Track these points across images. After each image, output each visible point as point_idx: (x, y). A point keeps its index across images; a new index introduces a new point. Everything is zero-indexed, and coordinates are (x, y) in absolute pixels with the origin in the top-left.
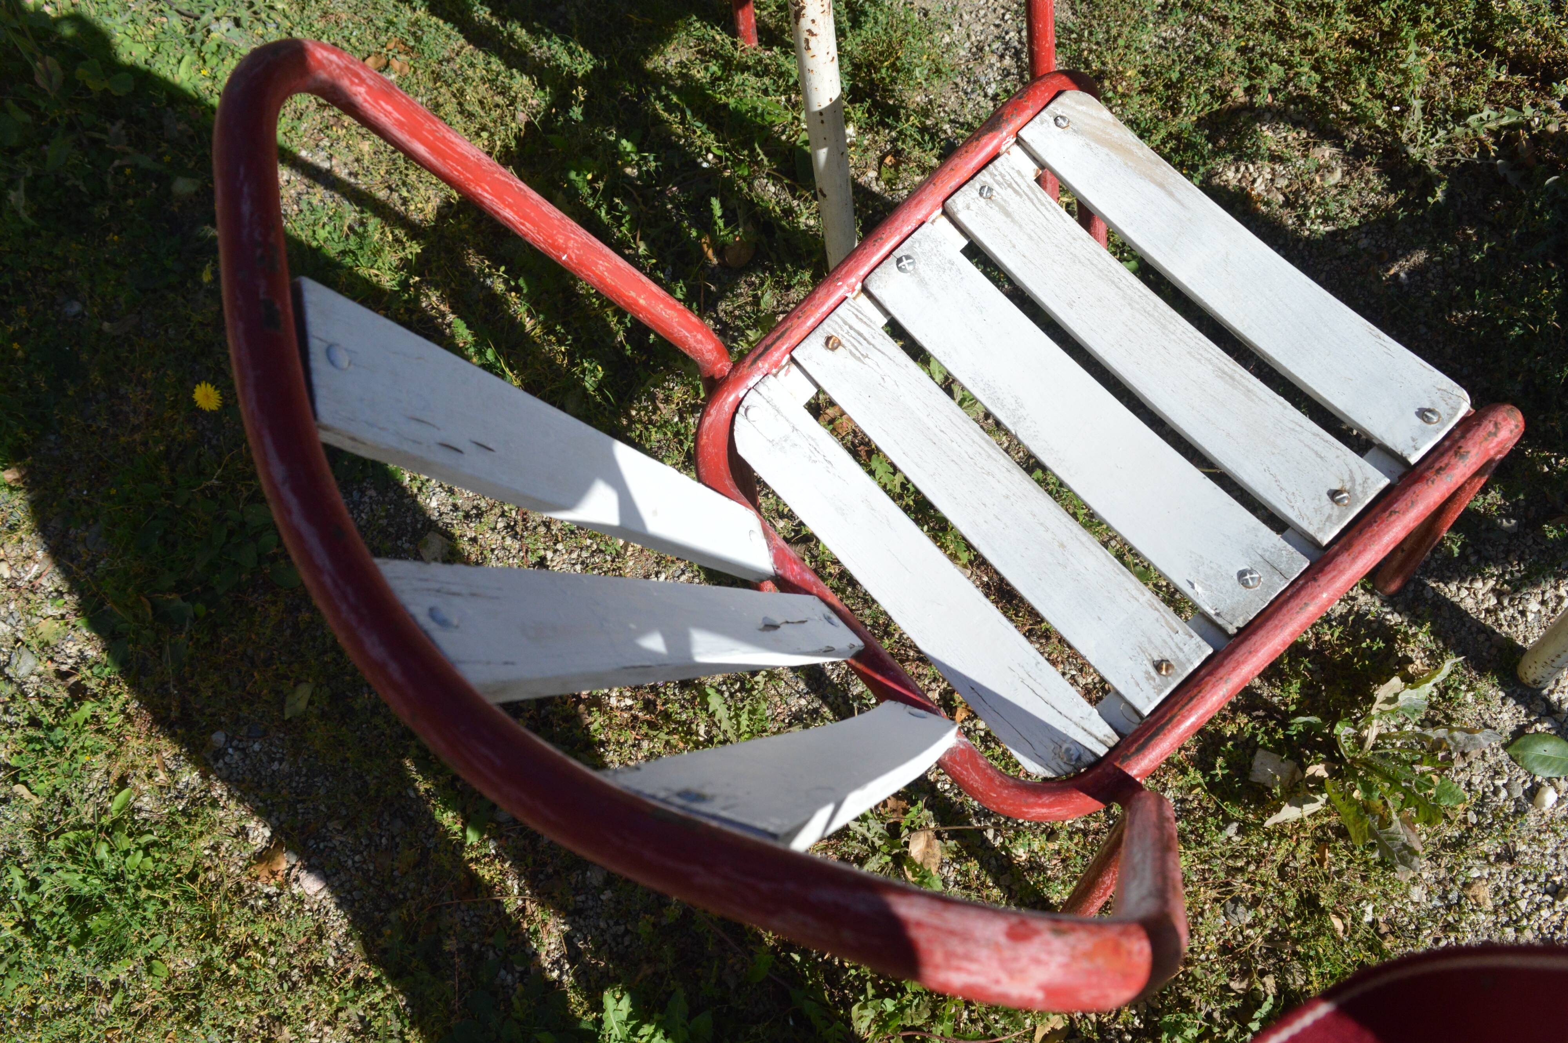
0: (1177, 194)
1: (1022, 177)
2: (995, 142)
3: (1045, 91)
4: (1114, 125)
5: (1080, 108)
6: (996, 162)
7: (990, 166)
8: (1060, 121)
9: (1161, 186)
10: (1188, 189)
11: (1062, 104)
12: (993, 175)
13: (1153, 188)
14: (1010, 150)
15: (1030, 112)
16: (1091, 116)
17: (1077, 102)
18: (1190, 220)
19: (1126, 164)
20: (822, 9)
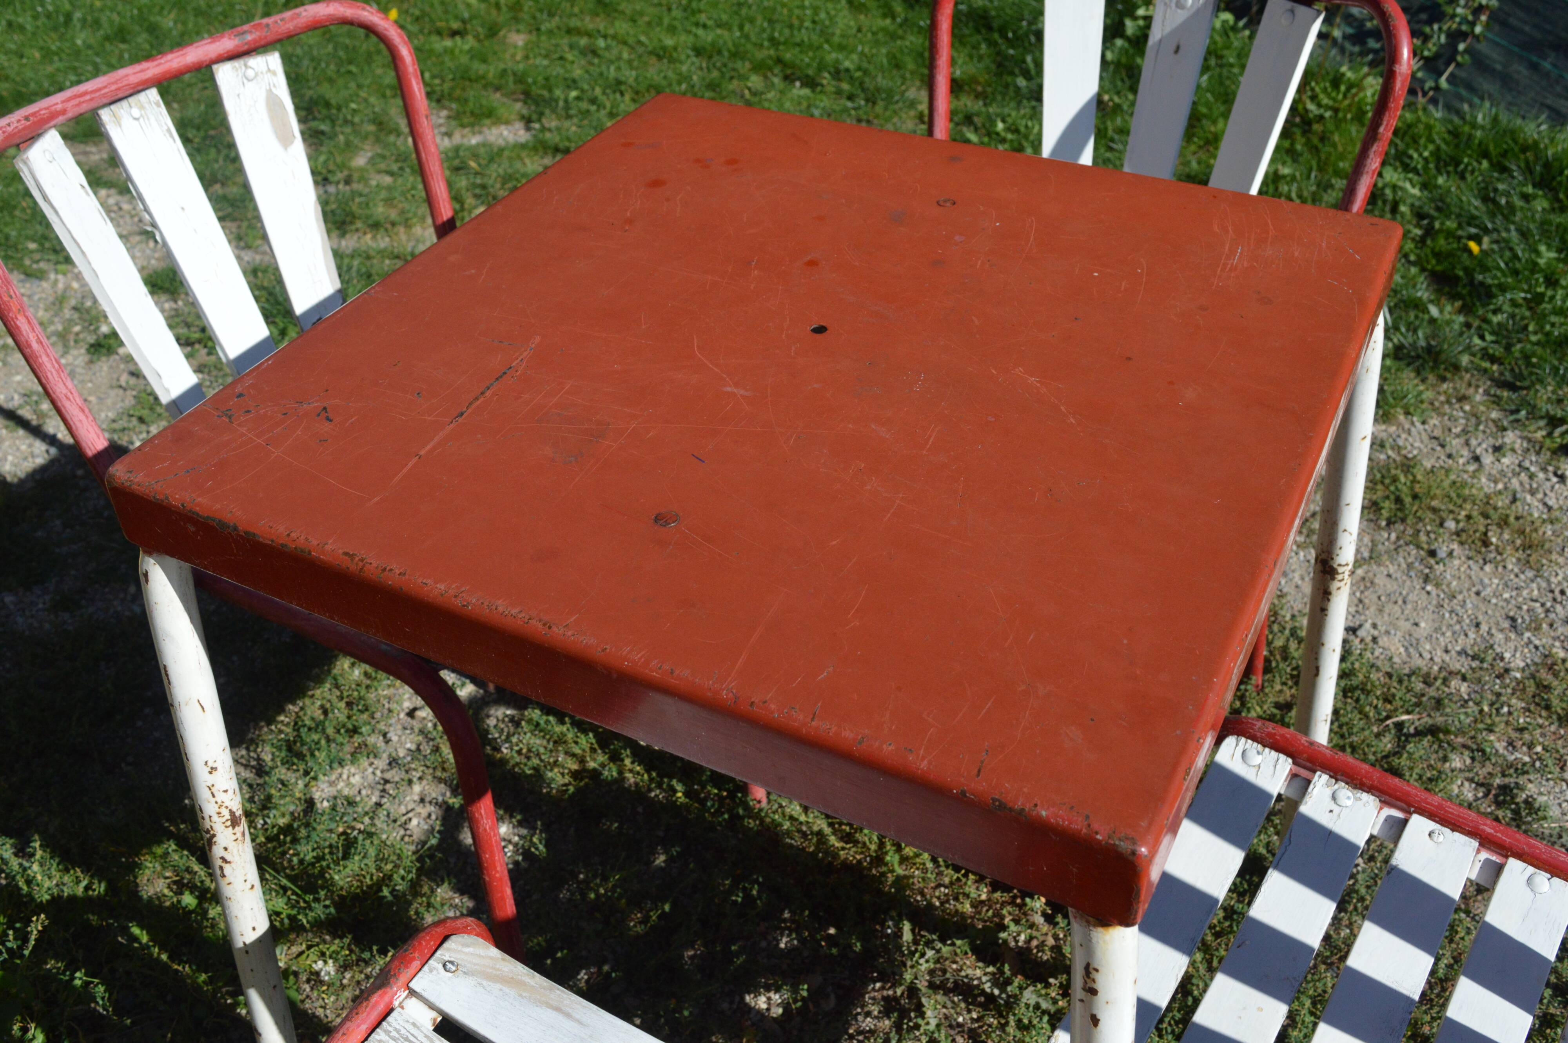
0: (574, 1015)
1: (418, 1028)
2: (387, 999)
3: (430, 940)
4: (503, 960)
5: (467, 950)
6: (389, 1019)
7: (384, 1023)
8: (449, 965)
9: (558, 1009)
10: (584, 1007)
11: (448, 950)
12: (387, 1032)
13: (550, 1013)
14: (404, 1004)
15: (416, 964)
16: (479, 956)
17: (463, 945)
18: (591, 1036)
19: (521, 995)
20: (234, 837)
